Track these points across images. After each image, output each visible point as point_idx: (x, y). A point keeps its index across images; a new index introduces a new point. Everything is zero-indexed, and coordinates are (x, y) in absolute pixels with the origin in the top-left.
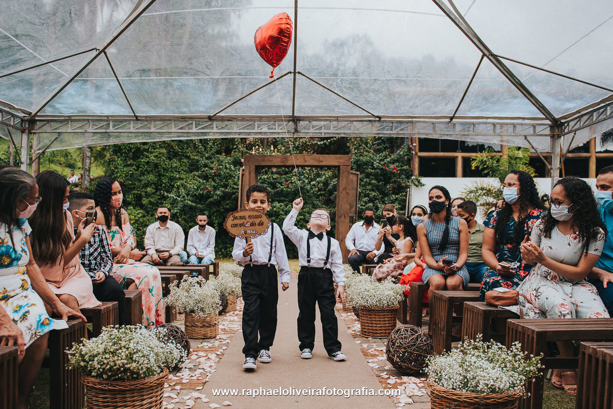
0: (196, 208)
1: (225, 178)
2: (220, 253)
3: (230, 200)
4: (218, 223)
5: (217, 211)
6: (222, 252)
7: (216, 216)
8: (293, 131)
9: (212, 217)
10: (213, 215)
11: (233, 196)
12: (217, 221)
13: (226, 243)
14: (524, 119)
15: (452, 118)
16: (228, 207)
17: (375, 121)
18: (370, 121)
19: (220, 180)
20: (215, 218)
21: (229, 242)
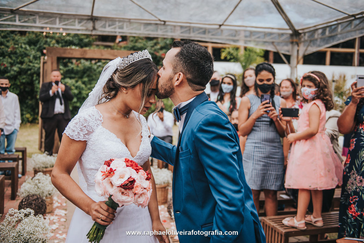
8: (91, 28)
14: (273, 28)
15: (220, 26)
17: (161, 24)
18: (156, 24)
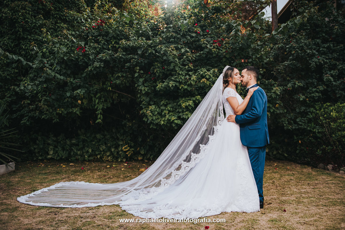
0: (65, 83)
1: (115, 38)
2: (108, 154)
3: (122, 72)
4: (103, 109)
5: (102, 90)
6: (111, 152)
7: (100, 98)
9: (93, 99)
10: (95, 97)
11: (128, 64)
12: (101, 106)
13: (118, 139)
16: (118, 82)
19: (107, 41)
20: (97, 101)
21: (122, 138)
